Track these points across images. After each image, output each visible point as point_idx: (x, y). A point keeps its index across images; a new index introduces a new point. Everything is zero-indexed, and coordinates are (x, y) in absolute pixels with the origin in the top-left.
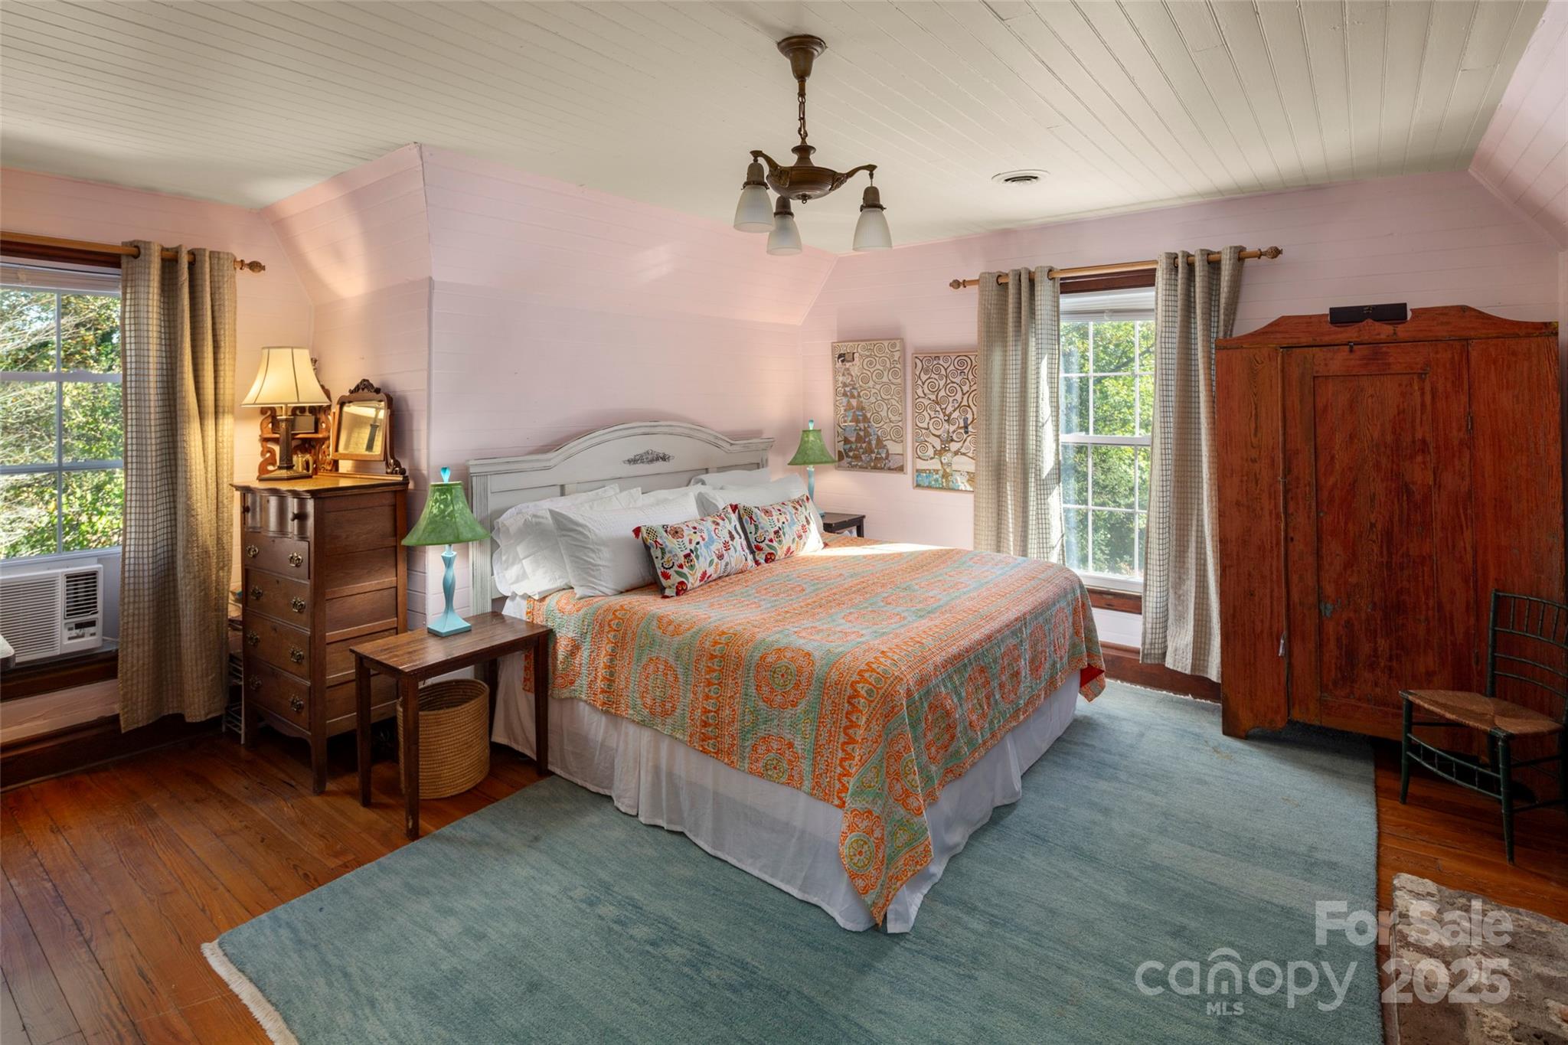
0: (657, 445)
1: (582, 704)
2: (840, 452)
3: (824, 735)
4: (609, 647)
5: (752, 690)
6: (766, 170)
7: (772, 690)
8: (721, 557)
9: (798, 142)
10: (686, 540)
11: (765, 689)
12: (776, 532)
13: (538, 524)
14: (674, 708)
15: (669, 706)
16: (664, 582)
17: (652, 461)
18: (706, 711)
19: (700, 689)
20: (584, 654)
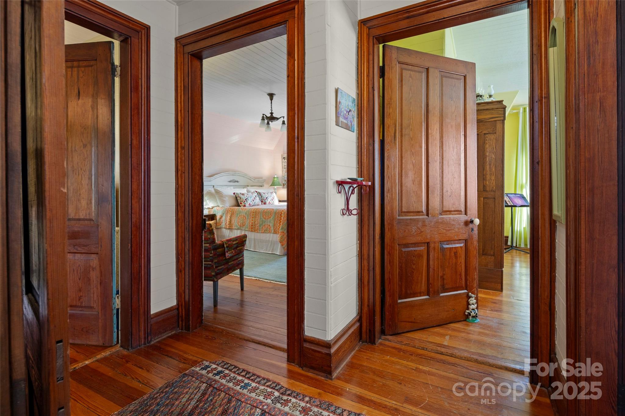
0: (236, 178)
1: (223, 229)
2: (284, 184)
3: (276, 221)
4: (230, 215)
5: (262, 217)
6: (265, 117)
7: (266, 216)
8: (253, 201)
9: (271, 112)
10: (245, 196)
11: (264, 216)
12: (266, 198)
13: (210, 192)
14: (245, 224)
15: (244, 224)
16: (241, 205)
17: (234, 182)
18: (252, 223)
19: (251, 219)
20: (224, 218)
